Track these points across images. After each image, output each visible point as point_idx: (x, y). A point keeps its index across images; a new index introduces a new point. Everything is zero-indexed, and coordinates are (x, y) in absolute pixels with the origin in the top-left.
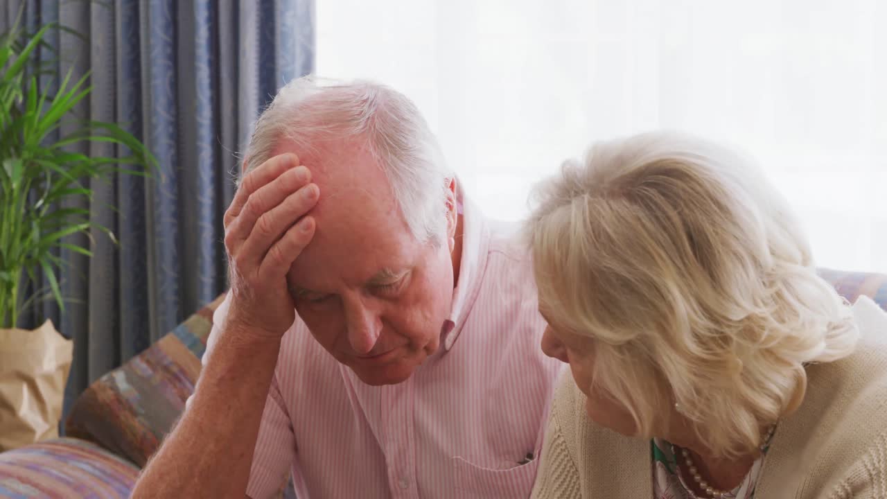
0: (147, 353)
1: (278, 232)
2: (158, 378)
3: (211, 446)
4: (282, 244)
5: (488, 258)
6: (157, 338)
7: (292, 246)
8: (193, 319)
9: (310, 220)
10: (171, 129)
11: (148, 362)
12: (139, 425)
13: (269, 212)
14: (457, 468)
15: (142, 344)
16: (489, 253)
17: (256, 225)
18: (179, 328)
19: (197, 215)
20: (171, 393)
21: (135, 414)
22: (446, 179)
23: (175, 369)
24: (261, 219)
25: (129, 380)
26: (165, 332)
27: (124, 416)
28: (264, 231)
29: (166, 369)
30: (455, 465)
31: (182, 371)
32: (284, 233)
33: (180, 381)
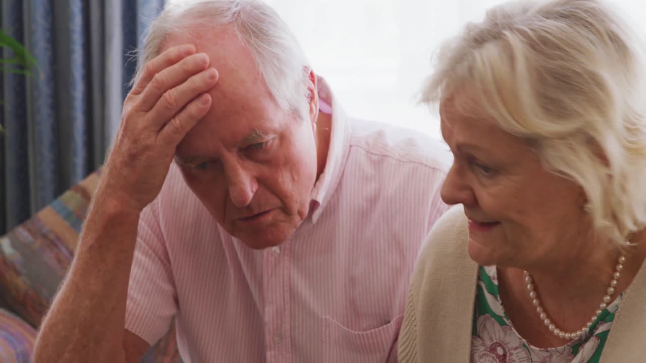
0: (29, 223)
1: (181, 104)
2: (38, 244)
3: (87, 302)
4: (183, 115)
5: (350, 151)
6: (38, 209)
7: (192, 117)
8: (68, 194)
9: (208, 97)
10: (48, 35)
11: (30, 231)
12: (21, 283)
13: (173, 89)
14: (326, 326)
15: (24, 215)
16: (351, 146)
17: (162, 98)
18: (55, 203)
19: (71, 107)
20: (49, 257)
21: (18, 274)
22: (306, 67)
23: (52, 236)
24: (166, 95)
25: (14, 245)
26: (43, 205)
27: (9, 275)
28: (168, 103)
29: (45, 236)
30: (324, 324)
31: (58, 238)
32: (184, 107)
33: (56, 246)
